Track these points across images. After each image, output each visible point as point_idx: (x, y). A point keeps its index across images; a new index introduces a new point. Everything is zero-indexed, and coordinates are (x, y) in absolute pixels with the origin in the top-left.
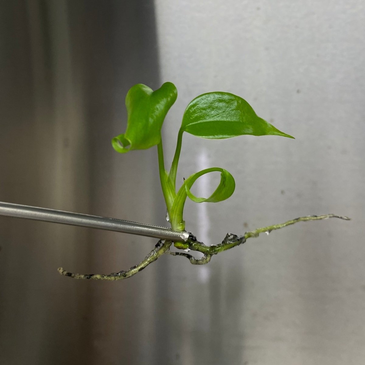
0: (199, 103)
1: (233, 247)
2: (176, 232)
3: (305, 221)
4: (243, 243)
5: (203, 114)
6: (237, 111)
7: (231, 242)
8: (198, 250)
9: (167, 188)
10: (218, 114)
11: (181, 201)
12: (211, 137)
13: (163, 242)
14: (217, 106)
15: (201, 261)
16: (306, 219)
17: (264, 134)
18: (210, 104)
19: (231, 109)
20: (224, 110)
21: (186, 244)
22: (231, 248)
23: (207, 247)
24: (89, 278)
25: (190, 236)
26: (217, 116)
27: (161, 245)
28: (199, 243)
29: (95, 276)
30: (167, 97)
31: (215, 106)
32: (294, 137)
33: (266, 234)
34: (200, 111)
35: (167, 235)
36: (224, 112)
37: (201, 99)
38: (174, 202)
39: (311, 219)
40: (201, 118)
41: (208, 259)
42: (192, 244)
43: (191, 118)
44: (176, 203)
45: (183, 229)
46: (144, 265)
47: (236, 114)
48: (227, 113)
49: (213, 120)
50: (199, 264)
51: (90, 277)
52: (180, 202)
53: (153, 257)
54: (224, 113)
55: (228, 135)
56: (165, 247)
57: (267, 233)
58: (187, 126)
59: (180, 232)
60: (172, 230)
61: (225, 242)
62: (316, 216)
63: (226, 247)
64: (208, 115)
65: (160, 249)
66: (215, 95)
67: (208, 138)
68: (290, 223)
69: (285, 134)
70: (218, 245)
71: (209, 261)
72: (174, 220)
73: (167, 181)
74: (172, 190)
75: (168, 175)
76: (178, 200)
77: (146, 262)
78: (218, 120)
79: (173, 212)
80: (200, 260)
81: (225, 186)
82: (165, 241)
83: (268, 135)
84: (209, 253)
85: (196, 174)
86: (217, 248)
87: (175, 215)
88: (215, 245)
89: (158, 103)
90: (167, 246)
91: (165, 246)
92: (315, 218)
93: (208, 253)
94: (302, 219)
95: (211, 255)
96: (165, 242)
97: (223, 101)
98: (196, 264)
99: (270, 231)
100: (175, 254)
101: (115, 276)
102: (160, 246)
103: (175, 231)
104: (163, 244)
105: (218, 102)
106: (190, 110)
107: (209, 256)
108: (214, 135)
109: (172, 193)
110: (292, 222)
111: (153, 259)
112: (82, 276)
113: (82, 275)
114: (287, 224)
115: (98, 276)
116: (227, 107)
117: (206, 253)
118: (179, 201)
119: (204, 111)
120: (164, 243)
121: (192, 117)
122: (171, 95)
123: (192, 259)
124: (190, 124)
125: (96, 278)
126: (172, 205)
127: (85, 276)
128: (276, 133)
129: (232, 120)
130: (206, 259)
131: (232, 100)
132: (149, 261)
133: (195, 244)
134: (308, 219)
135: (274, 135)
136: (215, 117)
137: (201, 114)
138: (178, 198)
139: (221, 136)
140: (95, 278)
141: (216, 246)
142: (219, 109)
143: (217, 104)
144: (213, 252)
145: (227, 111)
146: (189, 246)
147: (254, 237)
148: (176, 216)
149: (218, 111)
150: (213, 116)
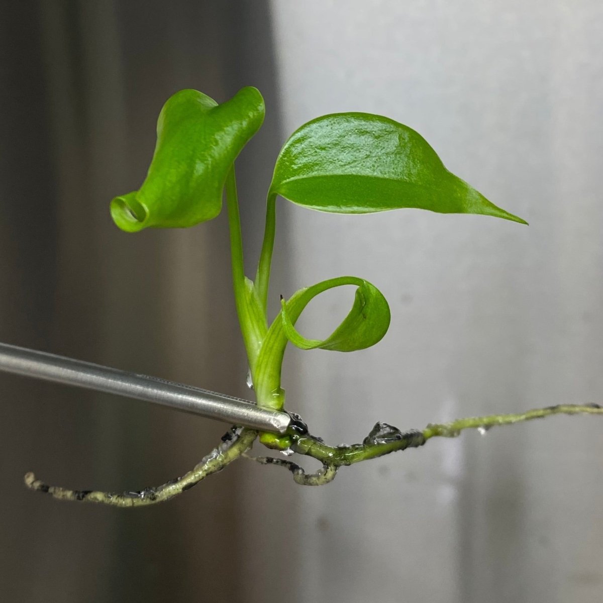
0: (313, 134)
1: (389, 452)
2: (265, 411)
3: (570, 413)
4: (416, 446)
5: (320, 159)
6: (398, 156)
7: (383, 442)
8: (308, 453)
9: (248, 316)
10: (355, 161)
11: (276, 345)
12: (330, 208)
13: (239, 432)
14: (352, 143)
15: (314, 479)
16: (572, 409)
17: (459, 210)
18: (338, 137)
19: (383, 151)
20: (368, 153)
21: (285, 438)
22: (384, 454)
23: (330, 449)
24: (81, 498)
25: (293, 422)
26: (352, 165)
27: (235, 438)
28: (313, 438)
29: (92, 496)
30: (240, 117)
31: (349, 142)
32: (527, 222)
33: (479, 433)
34: (316, 152)
35: (245, 416)
36: (368, 156)
37: (319, 126)
38: (263, 348)
39: (584, 411)
40: (316, 168)
41: (330, 474)
42: (296, 440)
43: (293, 166)
44: (265, 350)
45: (280, 407)
46: (195, 477)
47: (396, 162)
48: (374, 159)
49: (342, 174)
50: (311, 484)
51: (83, 496)
52: (275, 348)
53: (215, 463)
54: (368, 159)
55: (373, 206)
56: (242, 443)
57: (482, 431)
58: (284, 182)
59: (270, 413)
60: (255, 407)
61: (369, 441)
62: (597, 407)
63: (369, 451)
64: (331, 162)
65: (232, 446)
66: (349, 119)
67: (325, 211)
68: (535, 414)
69: (507, 214)
70: (353, 446)
71: (333, 479)
72: (262, 385)
73: (248, 302)
74: (258, 321)
75: (251, 289)
76: (272, 342)
77: (201, 473)
78: (354, 173)
79: (260, 369)
80: (312, 476)
81: (365, 317)
82: (242, 429)
83: (470, 213)
84: (332, 461)
85: (308, 290)
86: (351, 452)
87: (264, 375)
88: (347, 446)
89: (220, 129)
90: (245, 442)
91: (243, 441)
92: (596, 410)
93: (329, 461)
94: (565, 409)
95: (337, 466)
96: (242, 432)
97: (367, 132)
98: (305, 484)
99: (487, 427)
100: (265, 461)
101: (132, 498)
102: (230, 439)
103: (261, 410)
104: (239, 437)
105: (355, 135)
106: (293, 149)
107: (332, 467)
108: (338, 205)
109: (259, 328)
110: (541, 413)
111: (214, 466)
112: (69, 494)
113: (69, 490)
114: (529, 415)
115: (100, 496)
116: (377, 147)
117: (326, 462)
118: (273, 346)
119: (323, 153)
120: (239, 434)
121: (295, 164)
122: (251, 114)
123: (298, 474)
124: (292, 179)
125: (96, 498)
126: (258, 352)
127: (73, 493)
128: (489, 210)
129: (385, 176)
130: (325, 475)
131: (390, 133)
132: (206, 470)
133: (304, 441)
134: (577, 409)
135: (483, 215)
136: (347, 167)
137: (315, 158)
138: (270, 339)
139: (355, 208)
140: (93, 499)
141: (348, 448)
142: (358, 149)
143: (352, 139)
144: (342, 460)
145: (375, 156)
146: (289, 444)
147: (446, 436)
148: (266, 379)
149: (355, 153)
150: (342, 164)
